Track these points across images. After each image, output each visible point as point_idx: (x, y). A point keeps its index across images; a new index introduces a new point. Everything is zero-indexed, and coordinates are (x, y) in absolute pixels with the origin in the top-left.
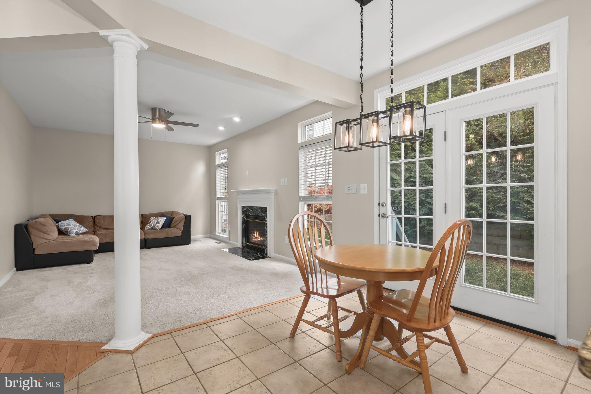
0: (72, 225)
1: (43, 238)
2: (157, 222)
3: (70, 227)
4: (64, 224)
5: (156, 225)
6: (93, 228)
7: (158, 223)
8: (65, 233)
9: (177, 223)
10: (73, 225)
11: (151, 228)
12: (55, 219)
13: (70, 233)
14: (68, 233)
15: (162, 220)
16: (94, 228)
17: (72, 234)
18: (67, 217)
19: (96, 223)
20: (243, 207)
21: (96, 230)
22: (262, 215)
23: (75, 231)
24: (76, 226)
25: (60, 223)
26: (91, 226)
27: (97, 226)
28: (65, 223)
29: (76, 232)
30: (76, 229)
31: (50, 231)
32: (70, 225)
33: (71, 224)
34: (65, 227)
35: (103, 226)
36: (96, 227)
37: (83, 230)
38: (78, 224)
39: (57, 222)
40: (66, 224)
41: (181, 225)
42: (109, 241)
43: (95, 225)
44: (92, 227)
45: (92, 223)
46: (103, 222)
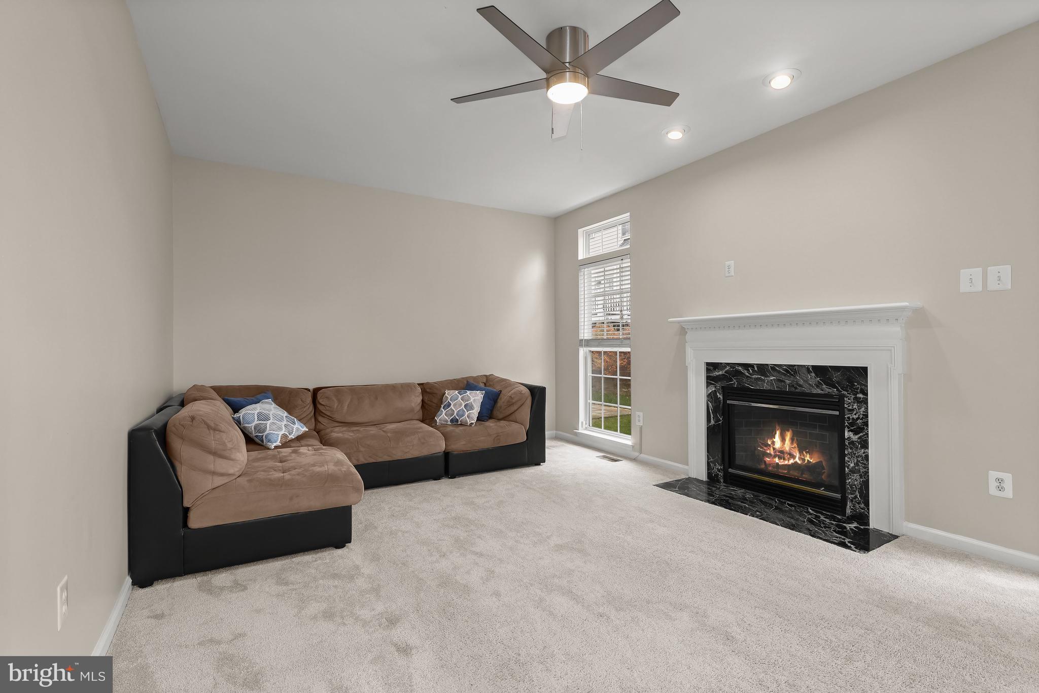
0: (271, 418)
1: (214, 473)
2: (466, 406)
3: (269, 422)
4: (251, 413)
5: (467, 414)
6: (313, 420)
7: (469, 407)
8: (257, 440)
9: (515, 407)
10: (275, 416)
11: (452, 421)
12: (228, 400)
13: (269, 441)
14: (262, 441)
15: (476, 398)
16: (316, 420)
17: (275, 444)
18: (256, 393)
19: (321, 408)
20: (711, 367)
21: (320, 427)
22: (820, 392)
23: (281, 433)
24: (281, 420)
25: (243, 412)
26: (310, 416)
27: (323, 415)
28: (256, 412)
29: (284, 436)
30: (284, 428)
31: (232, 448)
32: (267, 418)
33: (271, 413)
34: (256, 422)
35: (338, 417)
36: (320, 419)
37: (298, 429)
38: (286, 414)
39: (236, 410)
40: (259, 414)
41: (525, 414)
42: (366, 462)
43: (317, 414)
44: (311, 418)
45: (311, 408)
46: (337, 406)
